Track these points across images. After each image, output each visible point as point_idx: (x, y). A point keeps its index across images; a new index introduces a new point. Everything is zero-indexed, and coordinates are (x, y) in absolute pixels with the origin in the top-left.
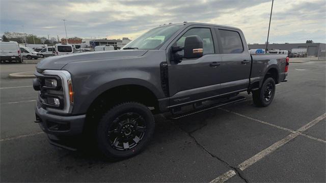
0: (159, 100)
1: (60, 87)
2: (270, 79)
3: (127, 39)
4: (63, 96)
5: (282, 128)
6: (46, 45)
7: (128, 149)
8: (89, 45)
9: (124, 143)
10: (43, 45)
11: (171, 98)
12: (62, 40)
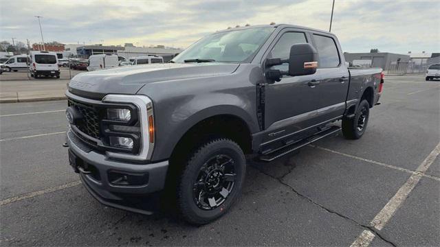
0: (253, 135)
1: (135, 121)
2: (365, 101)
3: (131, 45)
4: (139, 134)
5: (395, 168)
6: (11, 54)
7: (215, 207)
8: (75, 53)
9: (209, 199)
10: (6, 54)
11: (265, 131)
12: (34, 45)
